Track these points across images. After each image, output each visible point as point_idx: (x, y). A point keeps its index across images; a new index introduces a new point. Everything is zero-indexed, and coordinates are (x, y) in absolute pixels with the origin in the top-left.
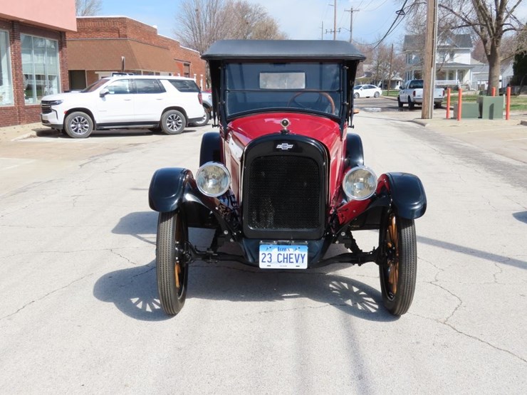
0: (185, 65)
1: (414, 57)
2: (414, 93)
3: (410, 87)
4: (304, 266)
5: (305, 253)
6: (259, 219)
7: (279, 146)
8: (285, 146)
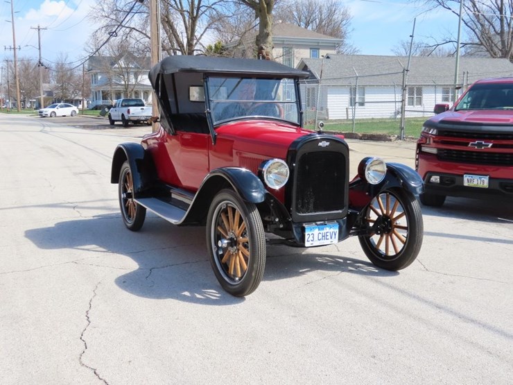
1: (99, 77)
2: (129, 112)
3: (122, 106)
4: (335, 241)
5: (336, 230)
6: (302, 207)
7: (320, 144)
8: (324, 144)
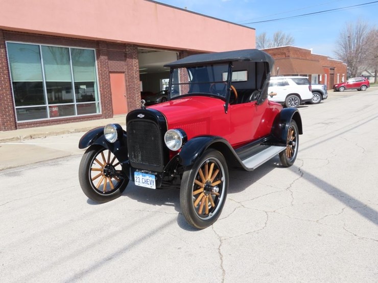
0: (331, 69)
4: (154, 187)
5: (154, 180)
6: (135, 157)
7: (139, 116)
8: (141, 116)
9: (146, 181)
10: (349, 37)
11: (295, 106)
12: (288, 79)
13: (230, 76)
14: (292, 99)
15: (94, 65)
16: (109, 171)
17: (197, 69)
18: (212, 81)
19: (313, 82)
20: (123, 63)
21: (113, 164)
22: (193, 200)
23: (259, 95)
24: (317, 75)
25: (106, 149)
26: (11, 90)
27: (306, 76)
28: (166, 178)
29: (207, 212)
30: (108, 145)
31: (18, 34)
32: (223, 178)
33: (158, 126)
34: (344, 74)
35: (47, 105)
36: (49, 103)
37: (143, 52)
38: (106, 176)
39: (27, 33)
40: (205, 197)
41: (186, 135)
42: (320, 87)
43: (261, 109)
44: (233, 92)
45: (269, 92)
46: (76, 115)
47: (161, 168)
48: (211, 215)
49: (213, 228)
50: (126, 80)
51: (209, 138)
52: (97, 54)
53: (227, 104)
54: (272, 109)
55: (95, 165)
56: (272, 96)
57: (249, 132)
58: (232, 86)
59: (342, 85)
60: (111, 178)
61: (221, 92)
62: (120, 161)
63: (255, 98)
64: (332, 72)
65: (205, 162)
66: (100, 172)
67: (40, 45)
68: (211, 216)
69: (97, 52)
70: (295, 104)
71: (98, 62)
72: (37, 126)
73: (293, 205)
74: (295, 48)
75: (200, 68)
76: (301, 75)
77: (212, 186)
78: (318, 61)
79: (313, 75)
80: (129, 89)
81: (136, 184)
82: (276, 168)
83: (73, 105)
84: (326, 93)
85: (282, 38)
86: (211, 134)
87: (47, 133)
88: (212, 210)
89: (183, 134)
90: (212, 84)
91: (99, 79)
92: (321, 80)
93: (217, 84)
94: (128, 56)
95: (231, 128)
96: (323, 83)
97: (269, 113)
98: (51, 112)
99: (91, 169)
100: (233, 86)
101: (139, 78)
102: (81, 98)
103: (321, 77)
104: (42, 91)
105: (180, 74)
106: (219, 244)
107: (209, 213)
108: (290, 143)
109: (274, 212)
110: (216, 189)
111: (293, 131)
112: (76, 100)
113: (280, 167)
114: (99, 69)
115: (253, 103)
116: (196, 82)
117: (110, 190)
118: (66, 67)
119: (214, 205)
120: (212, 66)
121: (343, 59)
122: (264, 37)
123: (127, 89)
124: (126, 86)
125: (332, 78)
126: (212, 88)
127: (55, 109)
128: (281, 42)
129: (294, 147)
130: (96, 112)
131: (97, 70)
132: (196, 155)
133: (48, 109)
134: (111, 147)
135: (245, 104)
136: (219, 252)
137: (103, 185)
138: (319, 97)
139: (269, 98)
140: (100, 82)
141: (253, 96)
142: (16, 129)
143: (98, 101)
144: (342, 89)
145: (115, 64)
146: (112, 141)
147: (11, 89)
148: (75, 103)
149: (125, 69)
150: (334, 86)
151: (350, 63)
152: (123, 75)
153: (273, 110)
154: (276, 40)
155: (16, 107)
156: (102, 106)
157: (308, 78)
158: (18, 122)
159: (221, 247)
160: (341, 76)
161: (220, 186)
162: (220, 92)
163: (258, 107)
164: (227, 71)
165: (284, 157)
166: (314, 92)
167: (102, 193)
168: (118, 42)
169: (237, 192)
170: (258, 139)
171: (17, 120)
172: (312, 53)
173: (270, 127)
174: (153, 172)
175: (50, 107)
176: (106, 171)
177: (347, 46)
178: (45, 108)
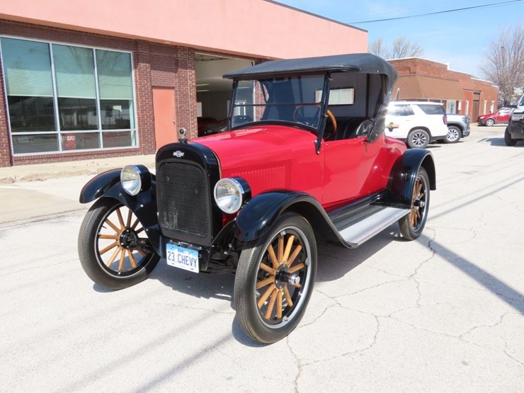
0: (475, 93)
4: (196, 270)
5: (196, 258)
6: (168, 220)
7: (175, 154)
8: (178, 154)
9: (184, 260)
10: (502, 48)
11: (422, 145)
12: (414, 106)
13: (326, 96)
14: (418, 135)
15: (130, 74)
16: (127, 239)
17: (274, 82)
18: (299, 102)
19: (448, 111)
20: (173, 74)
21: (136, 230)
22: (255, 297)
23: (370, 126)
24: (455, 101)
25: (122, 205)
26: (5, 108)
27: (439, 101)
28: (217, 257)
29: (279, 315)
30: (127, 200)
31: (17, 25)
32: (309, 261)
33: (205, 172)
34: (493, 102)
35: (59, 132)
36: (61, 130)
37: (203, 60)
38: (124, 247)
39: (31, 24)
40: (278, 290)
41: (249, 187)
42: (459, 119)
43: (373, 150)
44: (329, 121)
45: (387, 123)
46: (102, 149)
47: (208, 241)
48: (286, 320)
49: (288, 342)
50: (176, 100)
51: (286, 195)
52: (134, 59)
53: (319, 140)
54: (391, 149)
55: (106, 230)
56: (391, 130)
57: (354, 184)
58: (328, 111)
59: (491, 117)
60: (132, 251)
61: (311, 120)
62: (145, 226)
63: (365, 131)
64: (476, 97)
65: (279, 234)
66: (114, 241)
67: (51, 43)
68: (287, 322)
69: (134, 56)
70: (422, 143)
71: (136, 72)
72: (42, 163)
73: (419, 306)
74: (425, 61)
75: (279, 82)
76: (431, 101)
77: (289, 274)
78: (457, 81)
79: (449, 101)
80: (181, 113)
81: (169, 263)
82: (394, 242)
83: (97, 133)
84: (468, 128)
85: (406, 48)
86: (292, 188)
87: (56, 172)
88: (287, 311)
89: (245, 187)
90: (297, 107)
91: (137, 96)
92: (460, 108)
93: (305, 107)
94: (180, 64)
95: (325, 176)
96: (463, 112)
97: (385, 155)
98: (65, 142)
99: (99, 236)
100: (330, 110)
101: (195, 96)
102: (115, 123)
103: (460, 104)
104: (52, 112)
105: (256, 94)
106: (296, 374)
107: (283, 316)
108: (417, 203)
109: (389, 316)
110: (295, 280)
111: (421, 185)
112: (102, 125)
113: (399, 239)
114: (136, 82)
115: (361, 139)
116: (273, 103)
117: (129, 270)
118: (88, 77)
119: (291, 304)
120: (299, 78)
121: (492, 79)
122: (379, 44)
123: (177, 112)
124: (177, 108)
125: (476, 105)
126: (297, 113)
127: (70, 138)
128: (404, 53)
129: (421, 210)
130: (131, 145)
131: (134, 83)
132: (264, 223)
133: (60, 138)
134: (132, 201)
135: (349, 141)
136: (296, 389)
137: (118, 262)
138: (457, 133)
139: (387, 133)
140: (137, 101)
141: (361, 128)
142: (12, 165)
143: (134, 128)
144: (490, 123)
145: (160, 76)
146: (133, 193)
147: (5, 106)
148: (100, 130)
149: (175, 82)
150: (479, 118)
151: (502, 85)
152: (172, 92)
153: (393, 151)
154: (396, 50)
155: (12, 134)
156: (140, 137)
157: (442, 104)
158: (15, 155)
159: (299, 379)
160: (489, 104)
161: (302, 274)
162: (309, 120)
163: (369, 146)
164: (322, 87)
165: (407, 224)
166: (449, 125)
167: (116, 274)
168: (166, 43)
169: (330, 280)
170: (368, 196)
171: (13, 152)
172: (448, 69)
173: (387, 177)
174: (195, 245)
175: (63, 135)
176: (124, 240)
177: (499, 62)
178: (55, 136)
